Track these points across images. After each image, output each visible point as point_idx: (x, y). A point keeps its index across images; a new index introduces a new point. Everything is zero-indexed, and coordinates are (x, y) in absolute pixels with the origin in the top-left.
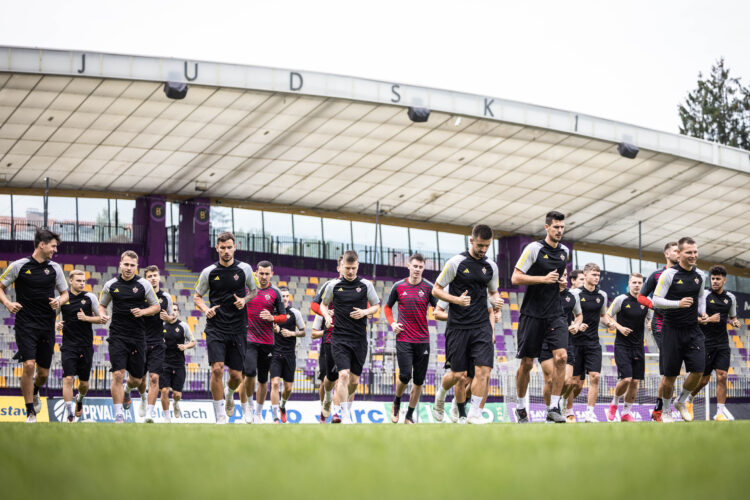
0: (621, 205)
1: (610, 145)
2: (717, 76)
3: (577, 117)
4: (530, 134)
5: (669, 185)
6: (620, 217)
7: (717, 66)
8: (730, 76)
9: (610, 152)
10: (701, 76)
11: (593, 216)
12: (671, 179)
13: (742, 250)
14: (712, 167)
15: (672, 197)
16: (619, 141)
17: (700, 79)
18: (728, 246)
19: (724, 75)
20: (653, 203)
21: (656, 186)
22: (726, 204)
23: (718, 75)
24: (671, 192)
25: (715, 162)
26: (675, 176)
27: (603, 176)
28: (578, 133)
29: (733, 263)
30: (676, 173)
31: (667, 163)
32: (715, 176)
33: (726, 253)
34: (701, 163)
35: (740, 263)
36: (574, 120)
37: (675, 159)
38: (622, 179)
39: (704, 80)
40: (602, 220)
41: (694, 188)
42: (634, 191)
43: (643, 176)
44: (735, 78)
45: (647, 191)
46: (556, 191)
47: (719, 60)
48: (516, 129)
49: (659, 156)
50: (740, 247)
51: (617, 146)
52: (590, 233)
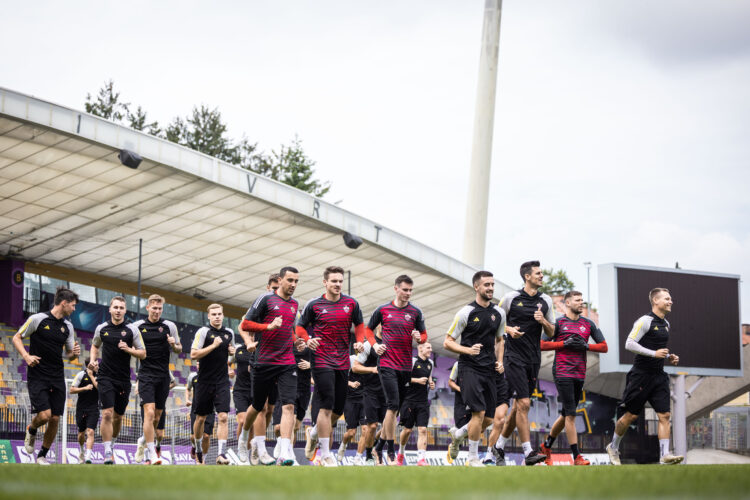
0: (95, 221)
1: (109, 151)
2: (104, 99)
3: (80, 117)
4: (28, 133)
5: (156, 201)
6: (87, 236)
7: (105, 89)
8: (119, 100)
9: (107, 160)
10: (89, 98)
11: (60, 232)
12: (160, 195)
13: (206, 279)
14: (210, 184)
15: (153, 215)
16: (122, 148)
17: (87, 101)
18: (193, 274)
19: (112, 100)
20: (130, 222)
21: (140, 202)
22: (208, 227)
23: (106, 99)
24: (153, 211)
25: (215, 180)
26: (167, 192)
27: (88, 187)
28: (79, 135)
29: (192, 293)
30: (168, 189)
31: (164, 177)
32: (210, 195)
33: (188, 282)
34: (200, 179)
35: (201, 293)
36: (77, 120)
37: (174, 172)
38: (108, 192)
39: (91, 103)
40: (68, 237)
41: (182, 207)
42: (116, 207)
43: (132, 190)
44: (123, 103)
45: (129, 207)
46: (29, 201)
47: (108, 84)
48: (14, 124)
49: (159, 168)
50: (204, 276)
51: (117, 154)
52: (48, 251)
